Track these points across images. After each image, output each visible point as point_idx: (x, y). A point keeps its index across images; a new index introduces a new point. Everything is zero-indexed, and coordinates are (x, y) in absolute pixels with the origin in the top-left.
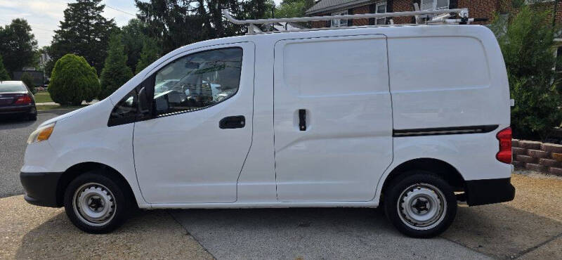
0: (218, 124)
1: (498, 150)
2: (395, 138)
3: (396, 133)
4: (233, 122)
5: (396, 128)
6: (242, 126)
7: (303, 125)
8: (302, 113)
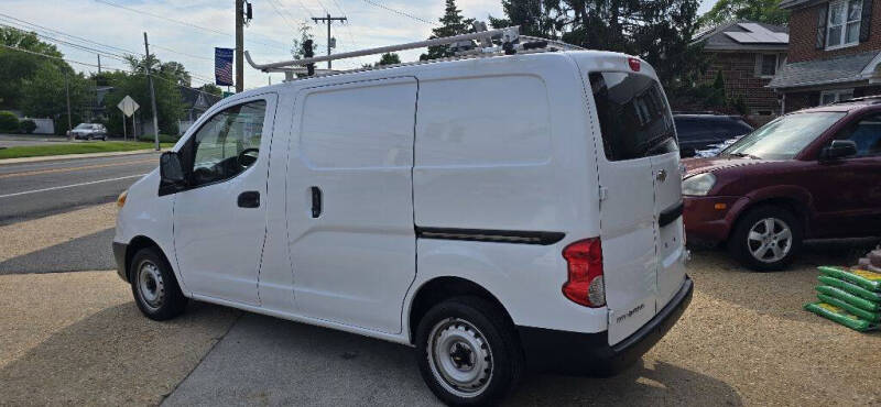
0: (236, 200)
1: (566, 279)
2: (420, 240)
3: (420, 232)
4: (249, 200)
5: (420, 224)
6: (257, 205)
7: (317, 209)
8: (316, 193)
